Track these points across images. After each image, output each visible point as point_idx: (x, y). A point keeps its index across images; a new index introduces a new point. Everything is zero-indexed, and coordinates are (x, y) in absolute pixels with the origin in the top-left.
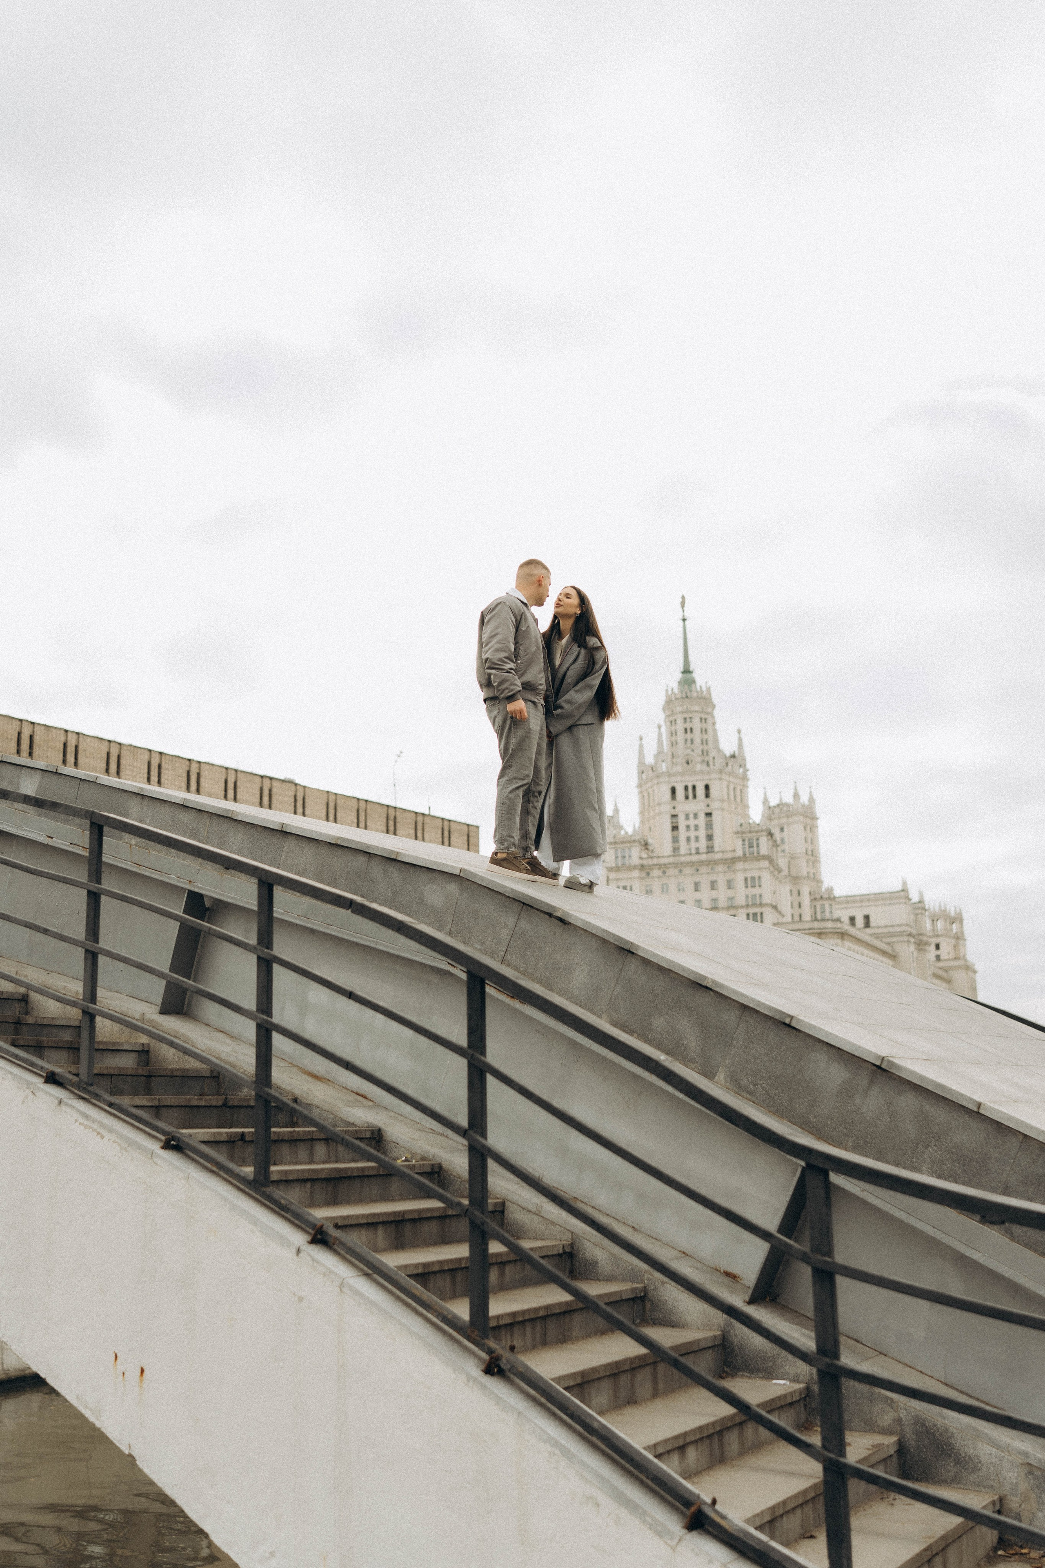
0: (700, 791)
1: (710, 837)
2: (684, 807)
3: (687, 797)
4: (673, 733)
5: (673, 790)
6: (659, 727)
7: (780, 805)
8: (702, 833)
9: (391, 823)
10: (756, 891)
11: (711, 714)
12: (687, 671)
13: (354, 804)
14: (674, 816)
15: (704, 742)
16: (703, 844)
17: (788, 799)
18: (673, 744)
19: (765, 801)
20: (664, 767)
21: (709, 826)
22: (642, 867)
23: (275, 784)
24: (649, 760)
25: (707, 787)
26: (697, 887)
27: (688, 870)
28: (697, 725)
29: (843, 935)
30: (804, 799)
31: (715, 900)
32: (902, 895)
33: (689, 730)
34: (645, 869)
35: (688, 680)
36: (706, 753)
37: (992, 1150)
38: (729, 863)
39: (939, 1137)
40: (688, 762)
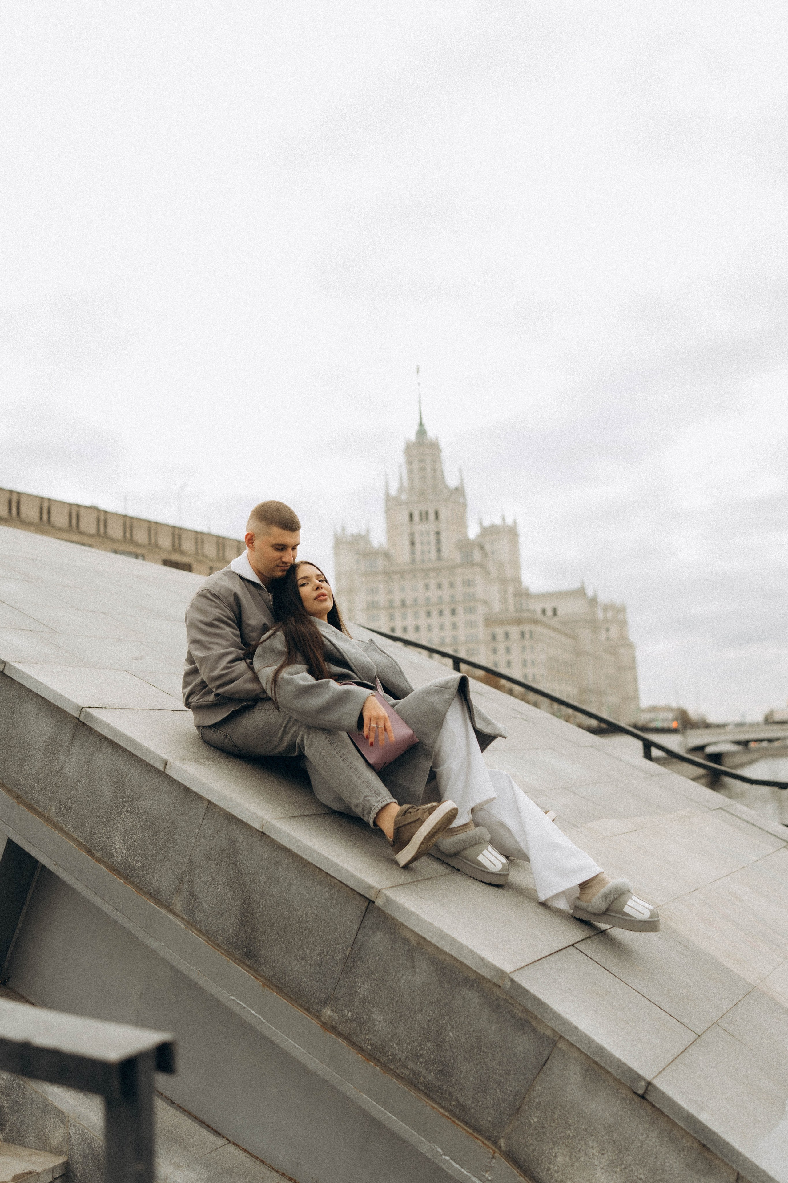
0: (432, 516)
1: (439, 550)
2: (419, 527)
3: (421, 520)
4: (411, 472)
5: (411, 516)
6: (400, 466)
7: (492, 526)
8: (433, 548)
9: (177, 540)
10: (470, 590)
11: (439, 457)
12: (421, 424)
13: (146, 525)
14: (412, 535)
15: (434, 478)
16: (433, 555)
17: (498, 521)
18: (411, 479)
19: (481, 523)
20: (404, 497)
21: (438, 541)
22: (385, 573)
23: (81, 509)
24: (393, 491)
25: (437, 514)
26: (427, 587)
27: (420, 575)
28: (429, 465)
29: (535, 622)
30: (509, 521)
31: (440, 598)
32: (581, 592)
33: (422, 469)
34: (387, 574)
35: (421, 432)
36: (435, 486)
37: (178, 817)
38: (452, 569)
39: (131, 801)
40: (422, 493)
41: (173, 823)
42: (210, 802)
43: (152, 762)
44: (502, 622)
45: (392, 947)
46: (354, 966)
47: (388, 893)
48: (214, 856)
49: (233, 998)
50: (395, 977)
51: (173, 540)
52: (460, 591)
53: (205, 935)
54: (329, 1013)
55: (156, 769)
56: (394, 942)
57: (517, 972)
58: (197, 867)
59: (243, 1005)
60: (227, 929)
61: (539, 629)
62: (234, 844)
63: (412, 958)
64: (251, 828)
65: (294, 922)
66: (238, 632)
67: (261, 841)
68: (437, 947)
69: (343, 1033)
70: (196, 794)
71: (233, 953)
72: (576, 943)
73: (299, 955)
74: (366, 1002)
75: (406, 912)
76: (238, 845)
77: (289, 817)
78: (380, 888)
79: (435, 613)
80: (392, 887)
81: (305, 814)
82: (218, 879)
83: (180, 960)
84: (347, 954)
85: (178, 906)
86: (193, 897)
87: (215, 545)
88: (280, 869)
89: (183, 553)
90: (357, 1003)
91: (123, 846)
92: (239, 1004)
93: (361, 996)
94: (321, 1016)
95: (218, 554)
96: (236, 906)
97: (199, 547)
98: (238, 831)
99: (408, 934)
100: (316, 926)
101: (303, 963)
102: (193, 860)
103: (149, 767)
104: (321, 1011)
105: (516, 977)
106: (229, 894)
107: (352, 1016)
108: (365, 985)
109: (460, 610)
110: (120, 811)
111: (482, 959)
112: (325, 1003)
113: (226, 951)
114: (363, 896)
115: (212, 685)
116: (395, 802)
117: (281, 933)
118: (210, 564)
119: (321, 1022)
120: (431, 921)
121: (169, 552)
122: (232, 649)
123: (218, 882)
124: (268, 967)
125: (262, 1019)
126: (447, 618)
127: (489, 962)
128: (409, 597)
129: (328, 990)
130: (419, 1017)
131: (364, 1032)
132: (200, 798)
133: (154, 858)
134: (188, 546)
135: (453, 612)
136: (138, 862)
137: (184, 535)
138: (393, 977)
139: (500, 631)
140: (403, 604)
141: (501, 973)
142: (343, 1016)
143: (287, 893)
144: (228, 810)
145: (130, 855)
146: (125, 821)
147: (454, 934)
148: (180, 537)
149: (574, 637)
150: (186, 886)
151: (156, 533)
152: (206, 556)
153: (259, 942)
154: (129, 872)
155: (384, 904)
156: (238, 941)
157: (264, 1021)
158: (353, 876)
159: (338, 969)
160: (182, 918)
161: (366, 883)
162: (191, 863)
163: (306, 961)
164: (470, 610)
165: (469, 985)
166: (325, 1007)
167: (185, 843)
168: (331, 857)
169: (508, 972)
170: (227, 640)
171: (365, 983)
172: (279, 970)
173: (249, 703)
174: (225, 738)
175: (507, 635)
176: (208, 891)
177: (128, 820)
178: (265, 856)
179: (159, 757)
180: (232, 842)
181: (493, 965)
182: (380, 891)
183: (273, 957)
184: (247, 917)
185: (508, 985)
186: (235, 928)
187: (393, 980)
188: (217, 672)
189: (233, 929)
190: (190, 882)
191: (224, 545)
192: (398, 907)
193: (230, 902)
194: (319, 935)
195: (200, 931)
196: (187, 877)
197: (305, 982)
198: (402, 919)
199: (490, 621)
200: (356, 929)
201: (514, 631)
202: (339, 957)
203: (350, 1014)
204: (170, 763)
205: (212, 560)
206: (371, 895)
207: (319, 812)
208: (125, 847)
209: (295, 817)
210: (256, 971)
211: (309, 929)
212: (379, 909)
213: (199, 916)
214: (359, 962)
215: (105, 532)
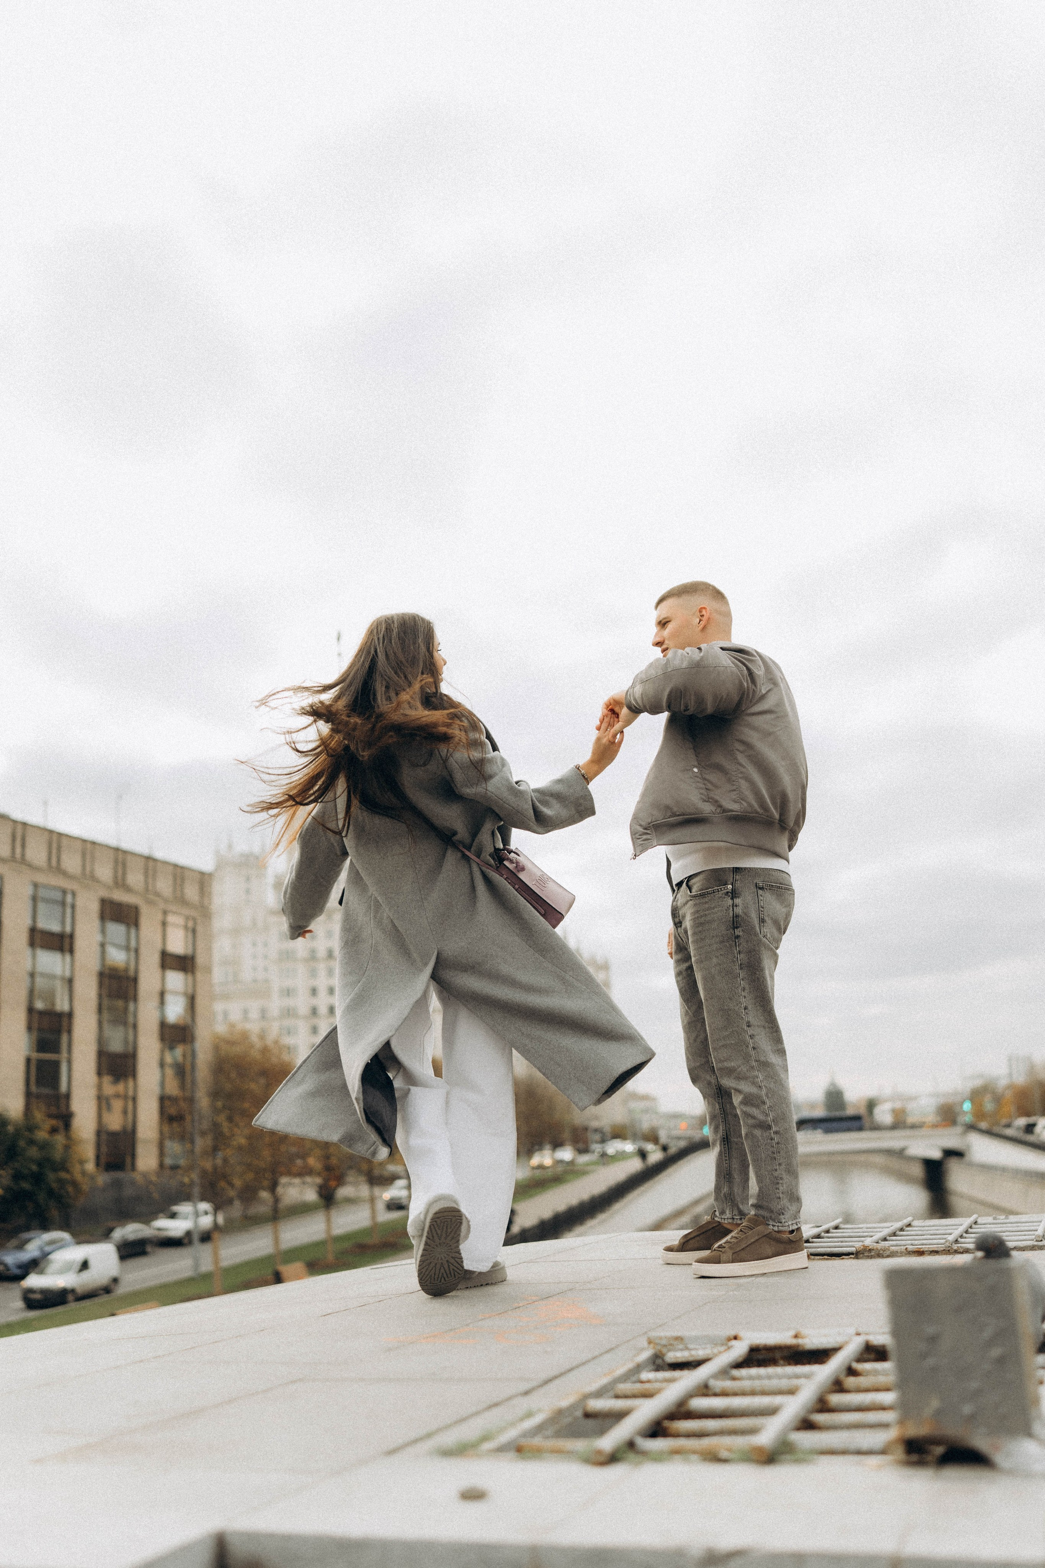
9: (120, 869)
13: (78, 846)
51: (116, 872)
87: (170, 877)
89: (128, 889)
95: (175, 890)
97: (150, 881)
118: (162, 905)
121: (109, 888)
134: (135, 878)
137: (131, 862)
148: (124, 865)
151: (93, 858)
152: (157, 894)
191: (183, 879)
205: (166, 901)
215: (23, 855)
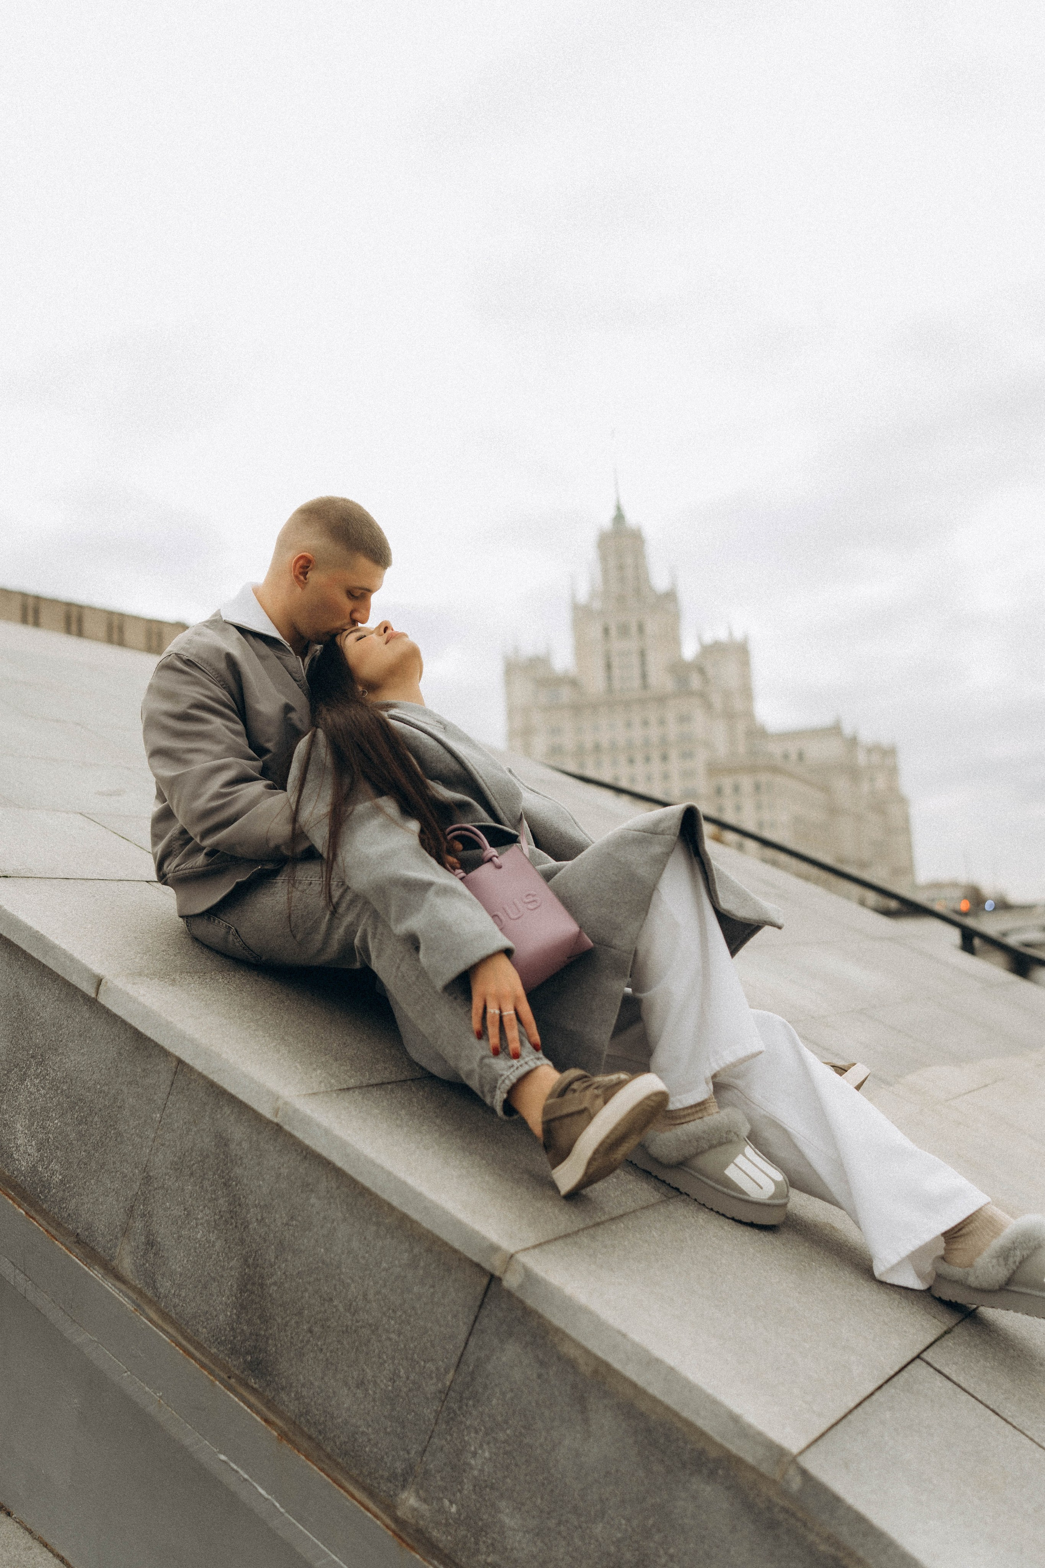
0: (634, 629)
1: (644, 676)
2: (618, 645)
3: (620, 635)
4: (605, 571)
5: (606, 631)
7: (715, 644)
8: (636, 672)
10: (686, 728)
11: (642, 551)
14: (608, 655)
15: (637, 580)
16: (636, 683)
17: (722, 635)
18: (606, 581)
19: (699, 640)
20: (597, 605)
21: (643, 664)
22: (573, 707)
24: (583, 598)
25: (640, 627)
26: (629, 725)
27: (619, 708)
28: (629, 561)
29: (775, 770)
30: (738, 635)
31: (647, 739)
32: (835, 730)
33: (621, 568)
34: (577, 709)
35: (619, 517)
36: (638, 591)
37: (124, 1088)
38: (661, 700)
39: (42, 1055)
40: (621, 599)
41: (115, 1099)
42: (180, 1062)
43: (74, 979)
44: (731, 770)
45: (540, 1376)
46: (460, 1408)
47: (529, 1260)
48: (190, 1167)
49: (223, 1457)
50: (546, 1439)
52: (673, 730)
53: (173, 1323)
54: (413, 1501)
55: (85, 996)
56: (542, 1363)
57: (813, 1449)
58: (158, 1188)
59: (241, 1472)
60: (215, 1313)
61: (780, 780)
62: (225, 1145)
63: (580, 1401)
64: (257, 1116)
65: (341, 1309)
66: (240, 727)
67: (275, 1140)
68: (634, 1385)
69: (441, 1545)
70: (156, 1045)
71: (228, 1362)
72: (925, 1350)
73: (353, 1378)
74: (486, 1486)
75: (569, 1305)
76: (233, 1146)
77: (335, 1091)
78: (512, 1251)
79: (639, 757)
80: (540, 1245)
81: (373, 1081)
82: (198, 1214)
83: (126, 1372)
84: (448, 1383)
85: (126, 1264)
86: (152, 1246)
88: (313, 1200)
90: (468, 1486)
91: (29, 1141)
92: (233, 1470)
93: (476, 1473)
94: (395, 1507)
96: (231, 1269)
98: (232, 1118)
99: (573, 1352)
100: (385, 1320)
101: (360, 1393)
102: (151, 1174)
103: (70, 990)
104: (396, 1495)
105: (814, 1464)
106: (218, 1244)
107: (459, 1512)
108: (484, 1451)
109: (674, 754)
110: (25, 1073)
111: (735, 1419)
112: (404, 1479)
113: (214, 1359)
114: (478, 1265)
115: (195, 831)
116: (548, 1064)
117: (317, 1329)
119: (396, 1520)
120: (623, 1328)
122: (231, 759)
123: (197, 1219)
124: (293, 1395)
125: (278, 1505)
126: (656, 766)
127: (750, 1426)
128: (605, 740)
129: (408, 1453)
130: (598, 1529)
131: (483, 1548)
132: (165, 1053)
133: (82, 1166)
135: (665, 758)
136: (55, 1172)
138: (542, 1440)
139: (727, 783)
140: (597, 748)
141: (778, 1453)
142: (441, 1510)
143: (327, 1250)
144: (211, 1077)
145: (41, 1160)
146: (31, 1093)
147: (671, 1358)
149: (826, 789)
150: (139, 1224)
153: (276, 1345)
154: (41, 1192)
155: (521, 1286)
156: (234, 1338)
157: (282, 1510)
158: (457, 1224)
159: (428, 1412)
160: (134, 1288)
161: (484, 1238)
162: (148, 1179)
163: (367, 1390)
164: (687, 755)
165: (705, 1471)
166: (404, 1487)
167: (137, 1140)
168: (411, 1181)
169: (795, 1450)
170: (219, 742)
171: (485, 1446)
172: (313, 1403)
173: (270, 866)
174: (228, 933)
175: (736, 789)
176: (179, 1237)
177: (38, 1090)
178: (285, 1171)
179: (87, 970)
180: (222, 1141)
181: (760, 1434)
182: (512, 1256)
183: (301, 1377)
184: (252, 1293)
185: (796, 1483)
186: (229, 1314)
187: (541, 1445)
188: (201, 803)
189: (226, 1315)
190: (147, 1216)
192: (551, 1293)
193: (220, 1261)
194: (390, 1339)
195: (165, 1315)
196: (142, 1207)
197: (363, 1433)
198: (557, 1320)
199: (714, 769)
200: (463, 1331)
201: (746, 783)
202: (431, 1387)
203: (454, 1509)
204: (106, 982)
206: (495, 1264)
207: (403, 1077)
208: (33, 1143)
209: (348, 1089)
210: (270, 1404)
211: (370, 1325)
212: (509, 1294)
213: (165, 1285)
214: (471, 1403)
